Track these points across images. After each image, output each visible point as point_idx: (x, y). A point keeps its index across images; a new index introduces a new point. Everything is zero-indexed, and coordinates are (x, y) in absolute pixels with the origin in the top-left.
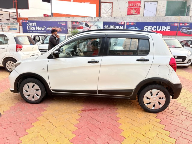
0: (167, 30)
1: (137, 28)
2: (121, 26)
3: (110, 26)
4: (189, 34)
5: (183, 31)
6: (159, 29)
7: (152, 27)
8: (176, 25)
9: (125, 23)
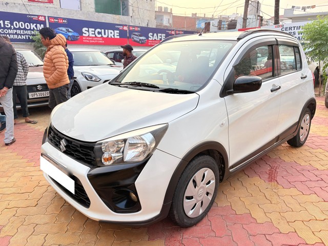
0: (116, 37)
1: (70, 30)
2: (38, 25)
3: (15, 23)
4: (142, 43)
5: (135, 39)
6: (105, 34)
7: (95, 30)
8: (125, 28)
9: (47, 18)
